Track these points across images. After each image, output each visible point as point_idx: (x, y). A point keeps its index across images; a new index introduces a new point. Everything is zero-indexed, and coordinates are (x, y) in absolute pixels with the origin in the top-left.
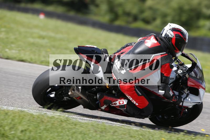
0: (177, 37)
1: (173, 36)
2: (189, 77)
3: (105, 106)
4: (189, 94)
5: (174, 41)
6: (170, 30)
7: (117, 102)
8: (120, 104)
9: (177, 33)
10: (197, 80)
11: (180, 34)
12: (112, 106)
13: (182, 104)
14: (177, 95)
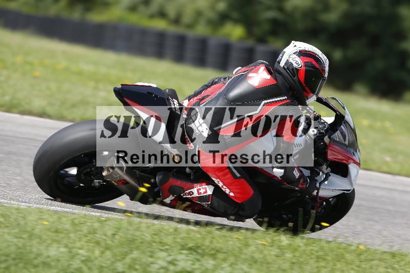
0: (307, 68)
1: (300, 66)
2: (330, 142)
3: (171, 198)
4: (330, 173)
5: (302, 76)
6: (294, 53)
7: (195, 190)
8: (199, 193)
9: (307, 60)
10: (345, 148)
11: (314, 63)
12: (184, 197)
13: (318, 193)
14: (308, 177)
